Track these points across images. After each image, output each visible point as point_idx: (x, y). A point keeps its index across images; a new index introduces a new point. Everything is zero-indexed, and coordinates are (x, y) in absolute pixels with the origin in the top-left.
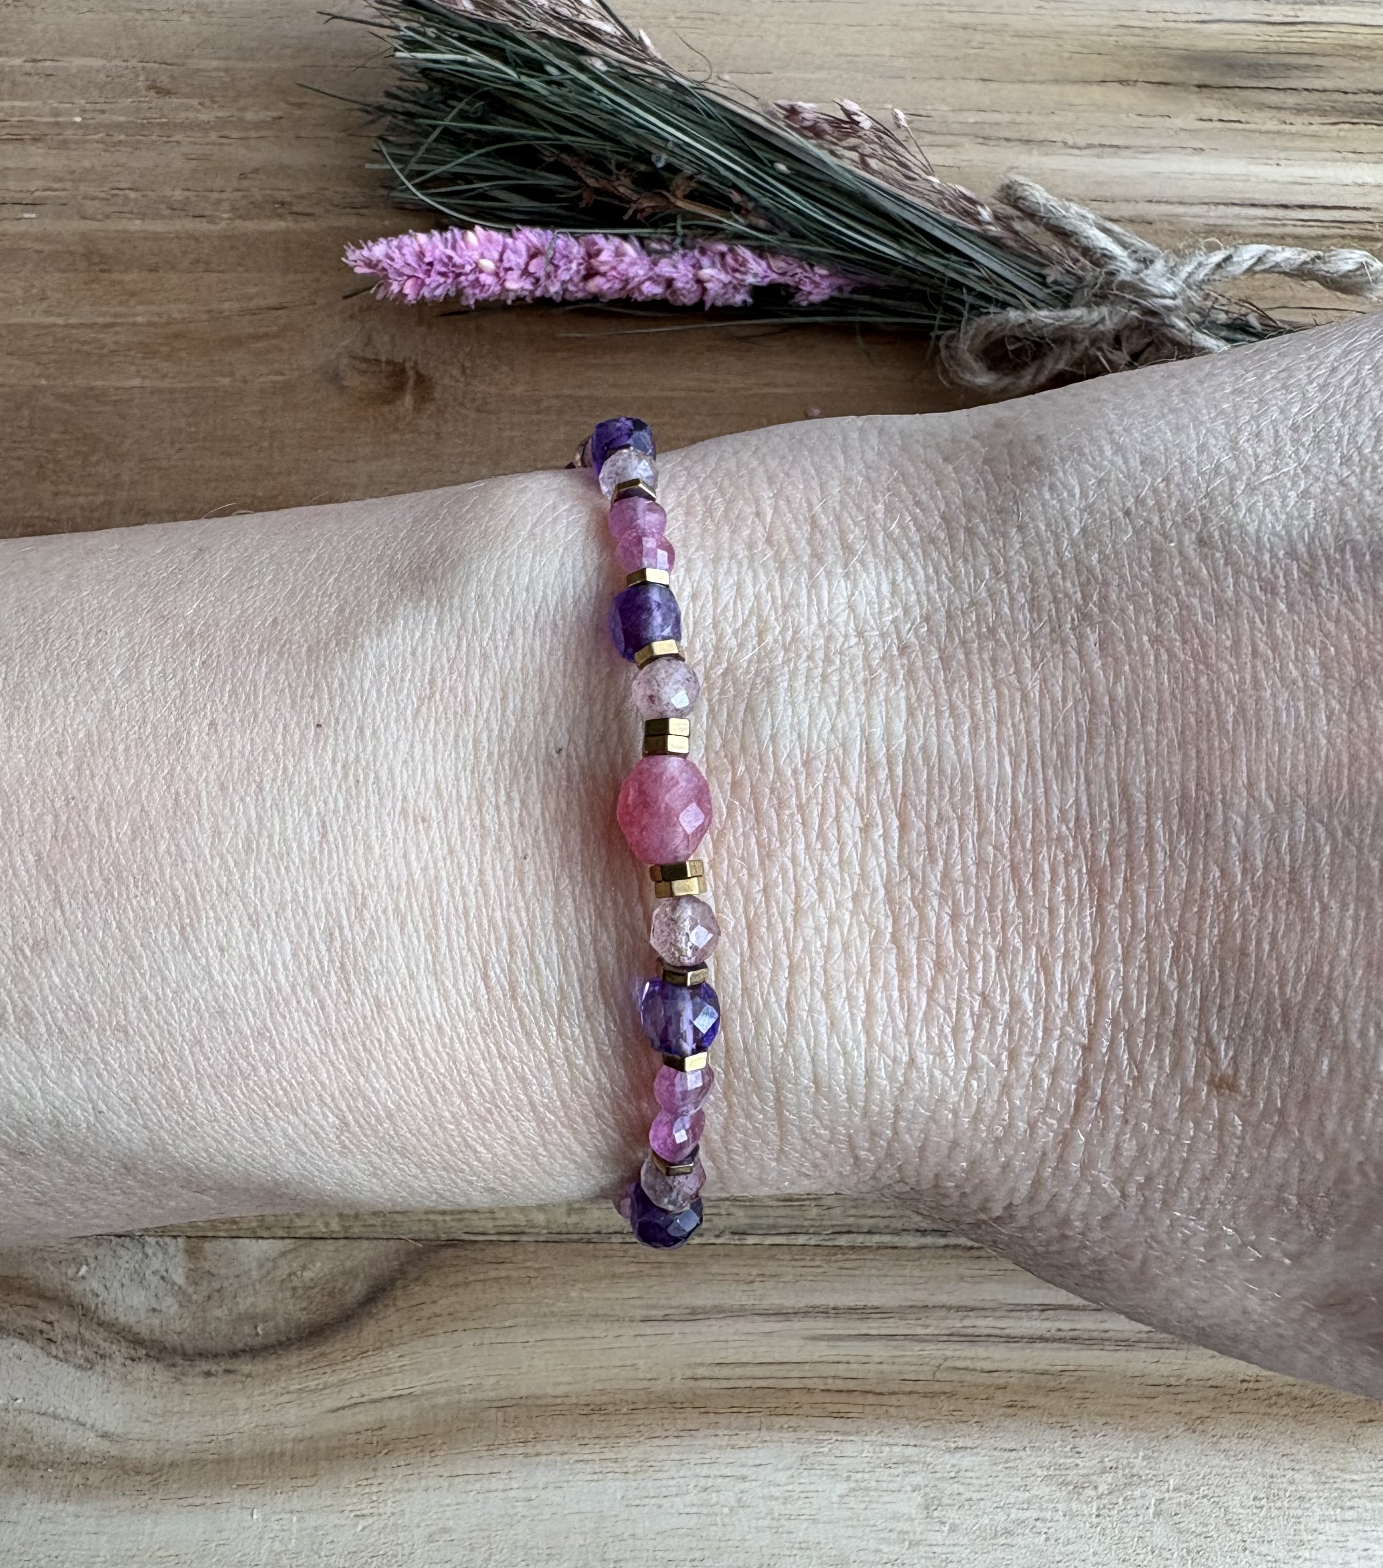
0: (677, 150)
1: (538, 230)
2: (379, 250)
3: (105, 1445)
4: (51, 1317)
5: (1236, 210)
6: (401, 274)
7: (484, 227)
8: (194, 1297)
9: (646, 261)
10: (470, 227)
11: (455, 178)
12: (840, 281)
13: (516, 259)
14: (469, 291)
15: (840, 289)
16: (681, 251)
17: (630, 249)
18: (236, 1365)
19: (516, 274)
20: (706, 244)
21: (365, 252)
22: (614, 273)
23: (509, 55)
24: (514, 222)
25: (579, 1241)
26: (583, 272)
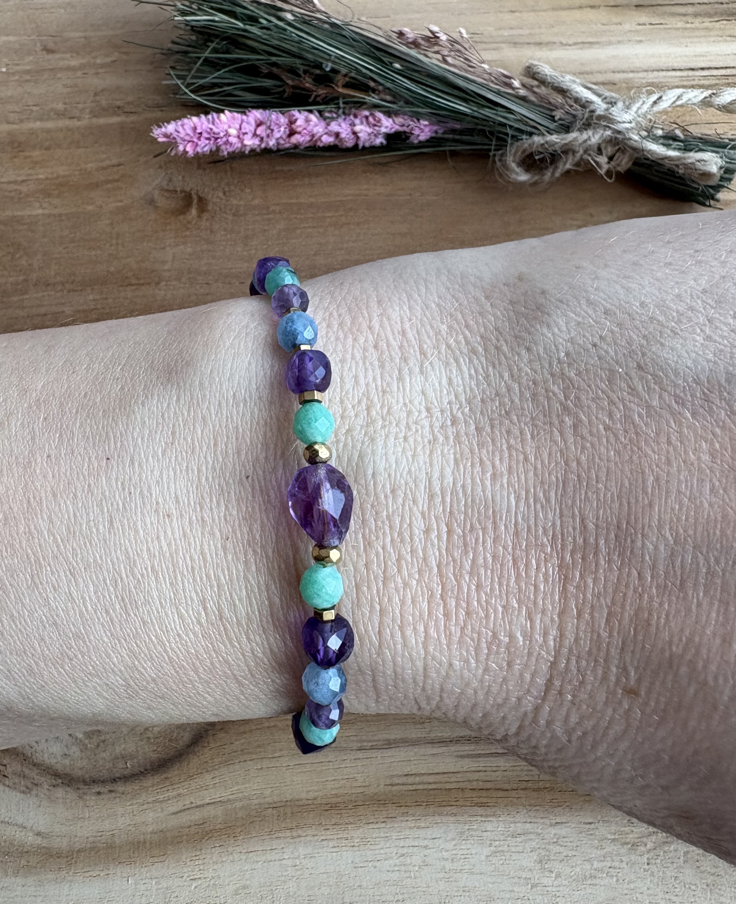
0: (337, 60)
1: (261, 111)
2: (170, 128)
3: (39, 840)
4: (5, 762)
5: (664, 73)
6: (185, 140)
7: (230, 111)
9: (323, 124)
10: (222, 111)
11: (213, 85)
12: (436, 128)
13: (249, 128)
14: (223, 147)
15: (436, 132)
16: (343, 117)
17: (313, 118)
18: (115, 787)
19: (250, 135)
20: (356, 111)
21: (163, 129)
22: (305, 131)
23: (239, 15)
24: (247, 107)
26: (288, 132)
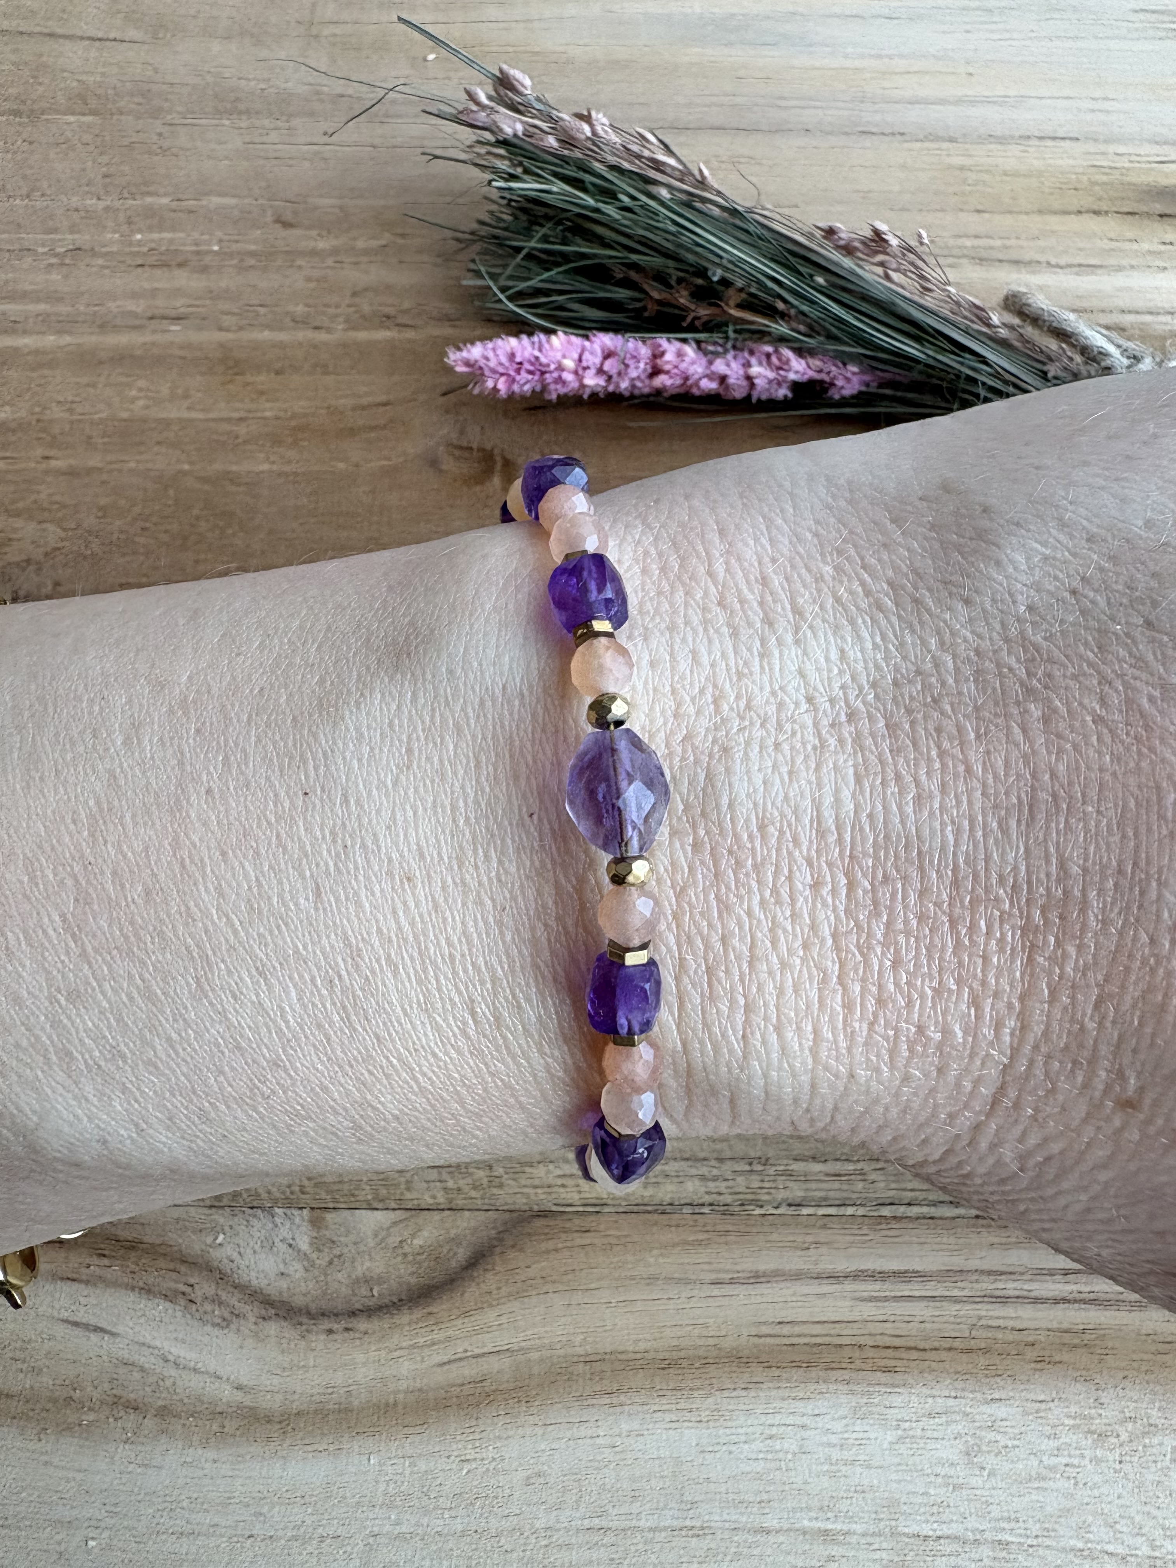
0: (730, 266)
1: (611, 335)
2: (476, 352)
4: (192, 1281)
6: (496, 373)
7: (565, 333)
8: (318, 1262)
9: (704, 361)
10: (554, 332)
11: (538, 292)
12: (867, 378)
13: (593, 359)
14: (553, 387)
15: (867, 385)
16: (733, 353)
17: (690, 351)
18: (353, 1323)
19: (592, 372)
20: (753, 345)
21: (465, 354)
22: (676, 371)
23: (587, 185)
24: (590, 329)
25: (655, 1211)
26: (650, 370)
